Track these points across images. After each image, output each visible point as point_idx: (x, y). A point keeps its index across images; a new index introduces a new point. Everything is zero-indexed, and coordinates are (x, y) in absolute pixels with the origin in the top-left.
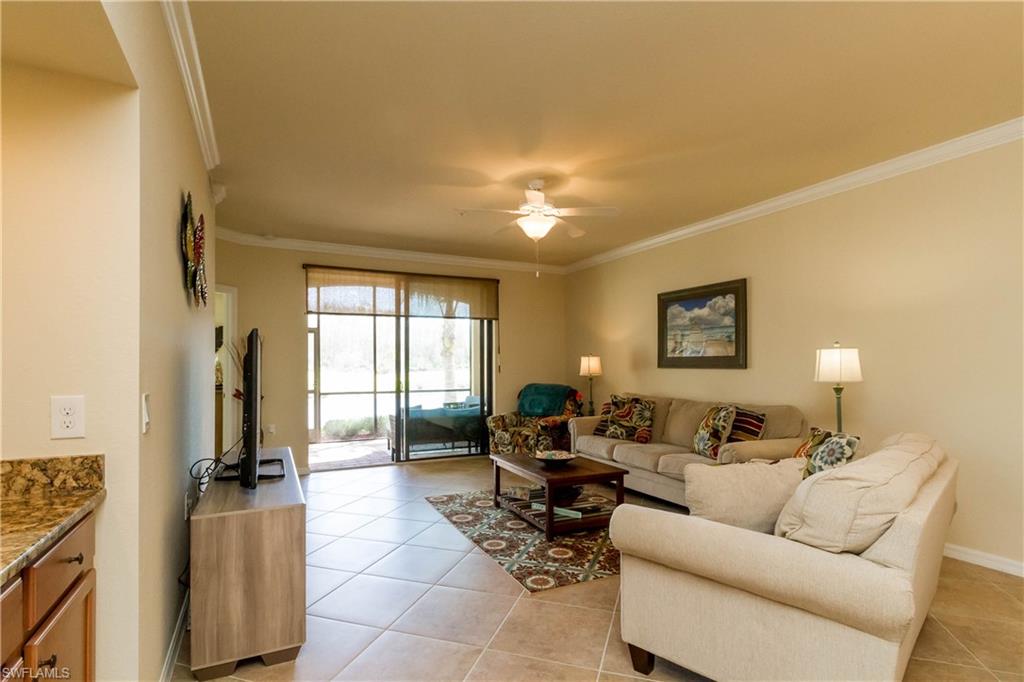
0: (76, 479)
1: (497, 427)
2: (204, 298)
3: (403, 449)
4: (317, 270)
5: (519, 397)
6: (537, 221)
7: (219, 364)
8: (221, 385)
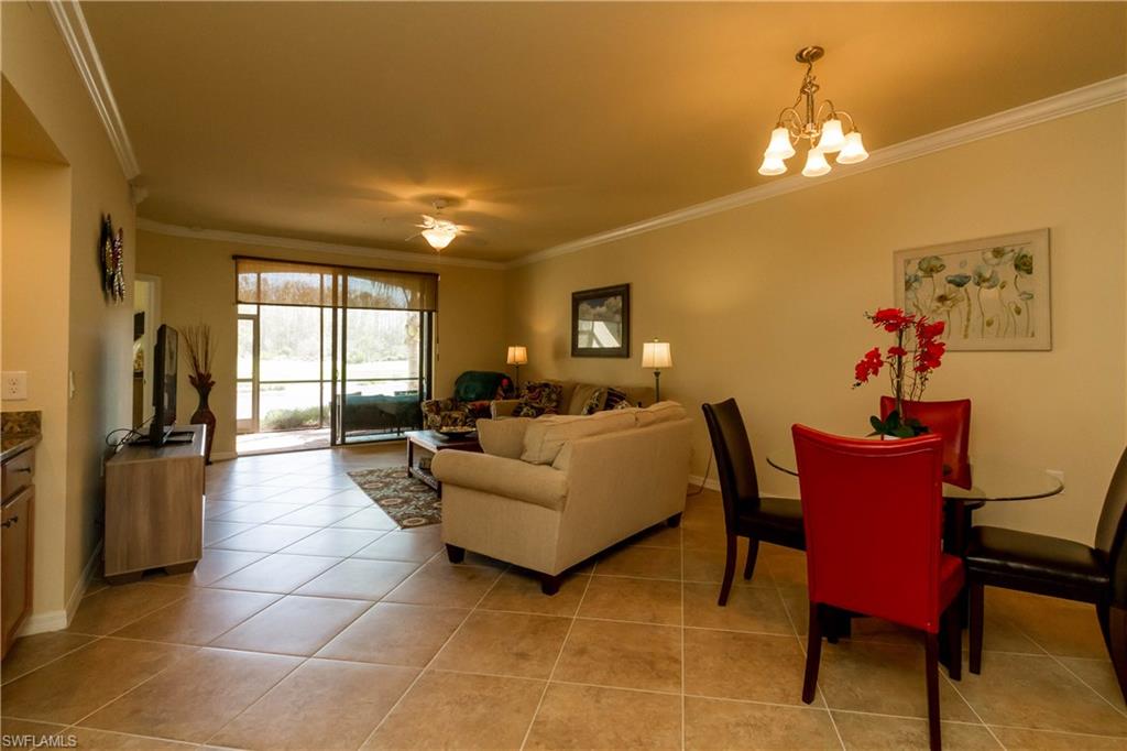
0: (20, 426)
1: (430, 411)
2: (121, 294)
3: (339, 434)
4: (248, 261)
5: (456, 383)
6: (440, 235)
7: (141, 352)
8: (142, 373)
